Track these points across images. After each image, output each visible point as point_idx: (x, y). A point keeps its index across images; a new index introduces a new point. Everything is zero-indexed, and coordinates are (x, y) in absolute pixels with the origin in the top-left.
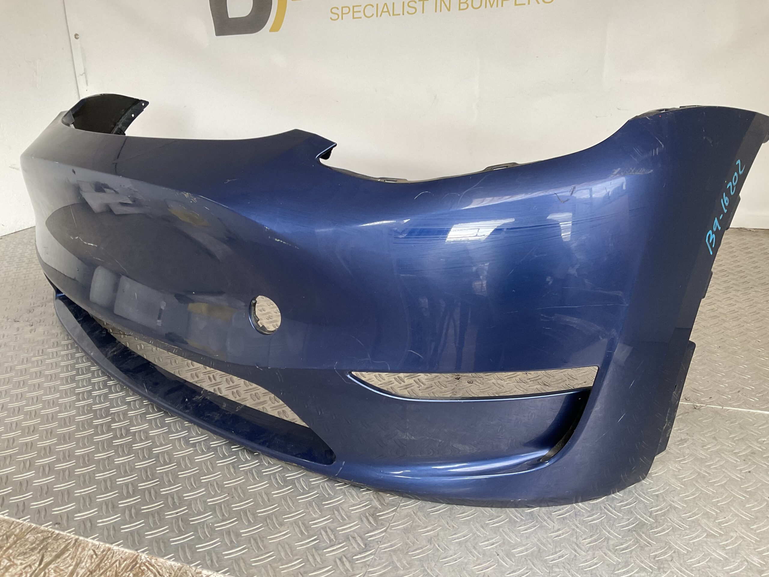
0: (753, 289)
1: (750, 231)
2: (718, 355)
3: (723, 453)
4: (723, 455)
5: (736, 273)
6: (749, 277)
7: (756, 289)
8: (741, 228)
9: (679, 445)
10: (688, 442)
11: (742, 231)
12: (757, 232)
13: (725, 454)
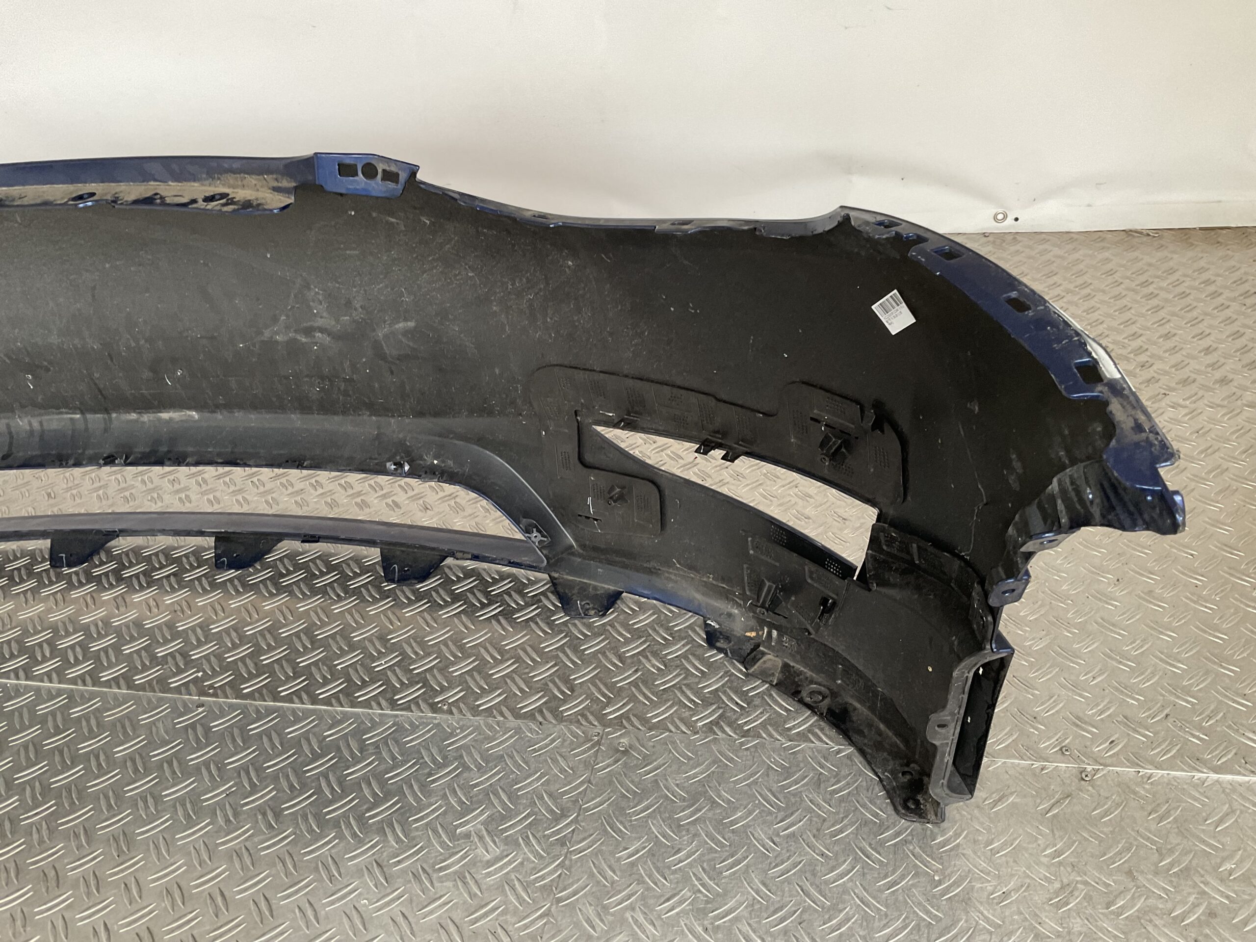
0: (1167, 400)
1: (1148, 235)
2: (1116, 606)
3: (1151, 921)
4: (1150, 928)
5: (1132, 355)
6: (1158, 365)
7: (1174, 397)
8: (1131, 231)
9: (1058, 906)
10: (1076, 893)
11: (1134, 236)
12: (1160, 237)
13: (1156, 926)
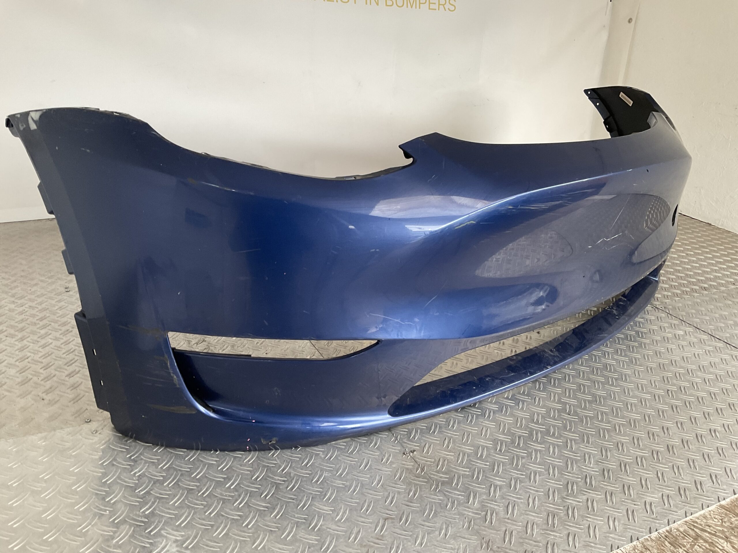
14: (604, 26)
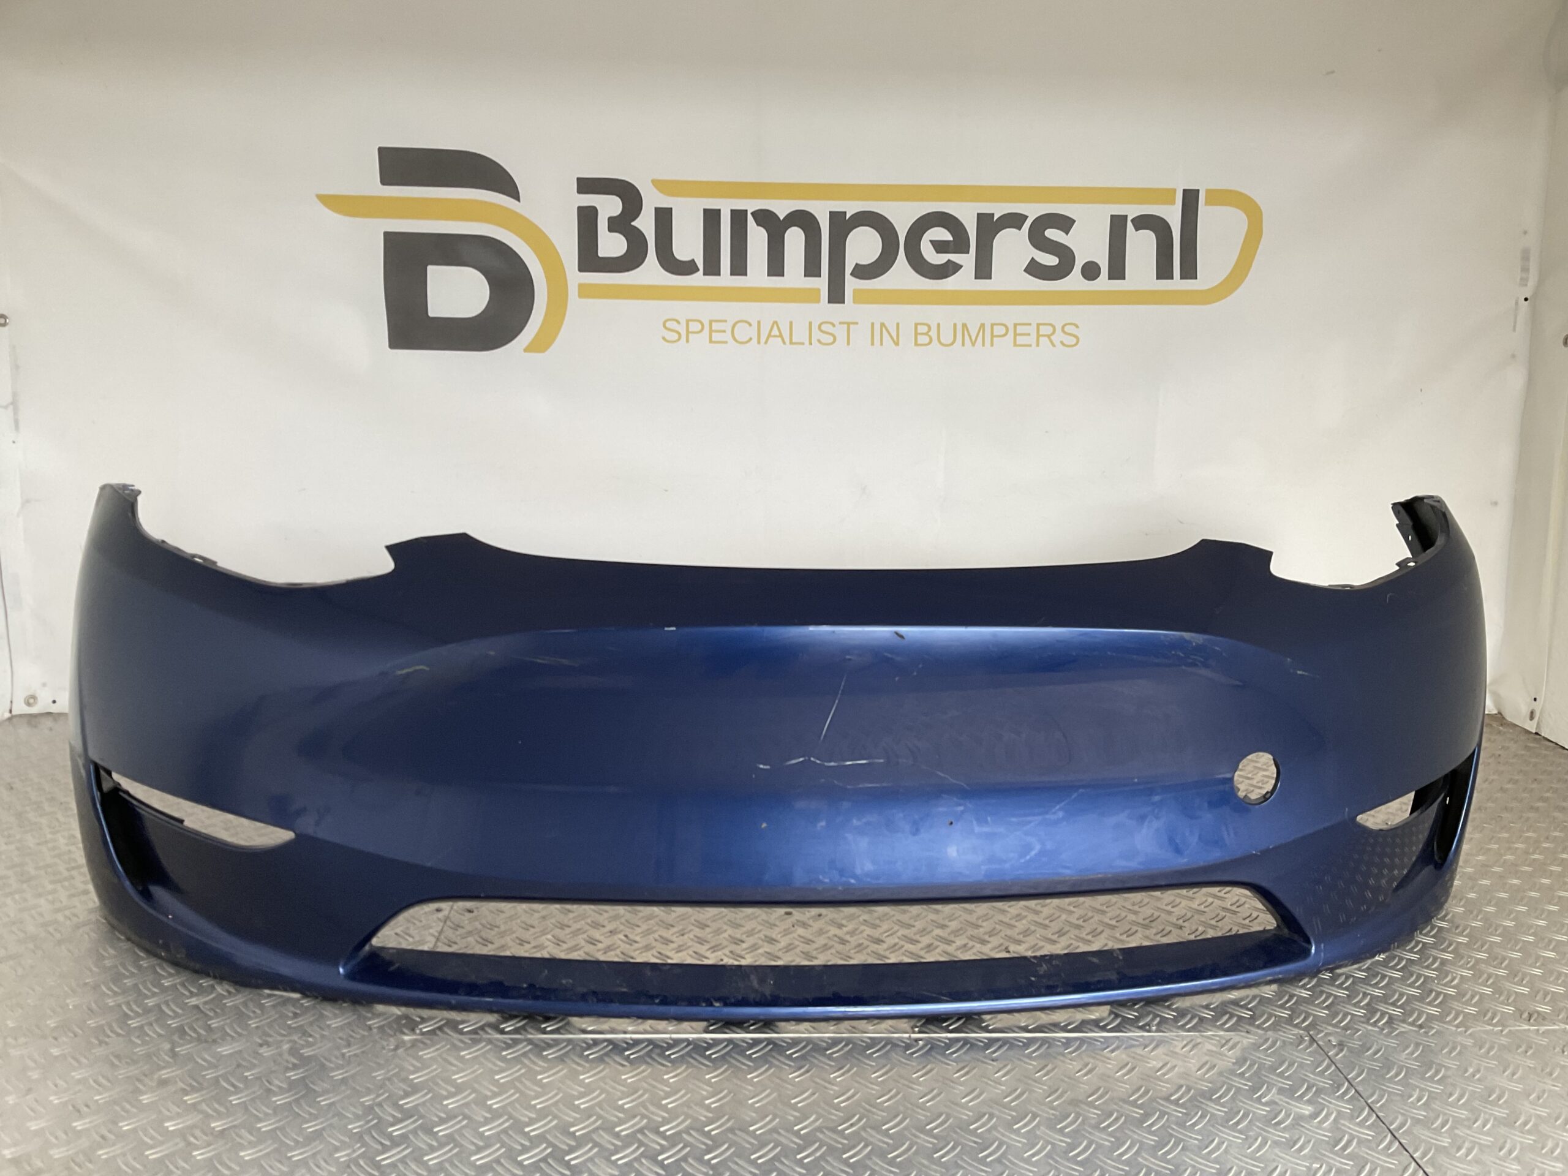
14: (1513, 356)
